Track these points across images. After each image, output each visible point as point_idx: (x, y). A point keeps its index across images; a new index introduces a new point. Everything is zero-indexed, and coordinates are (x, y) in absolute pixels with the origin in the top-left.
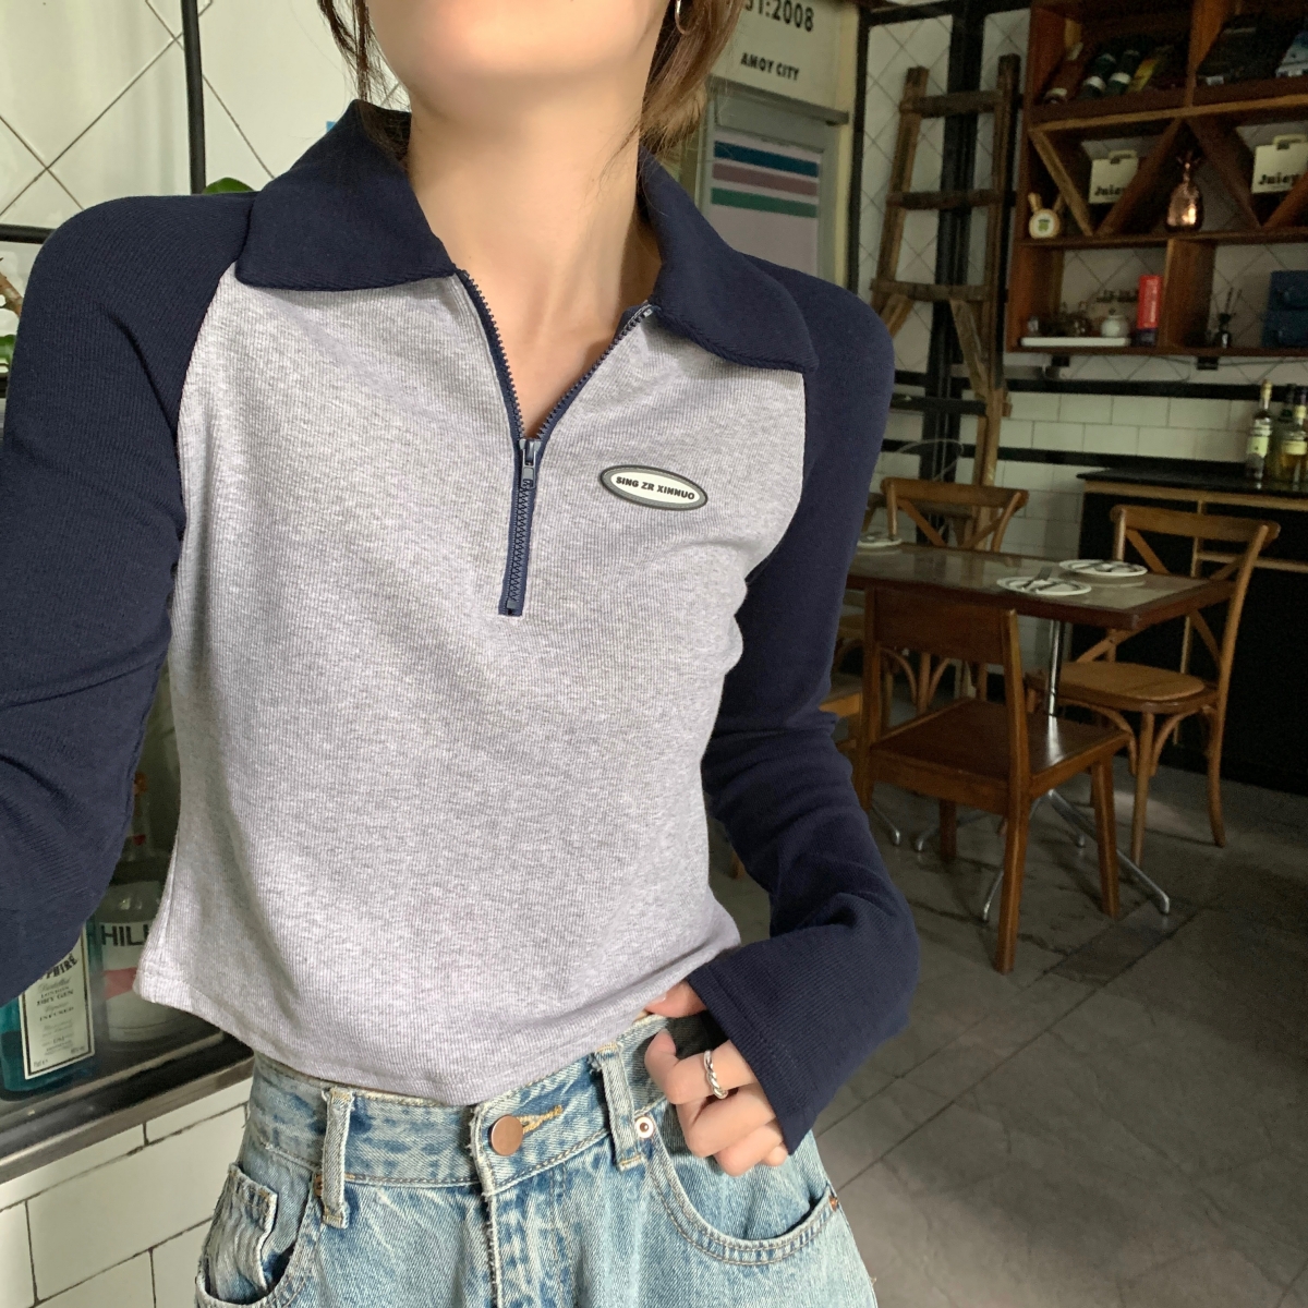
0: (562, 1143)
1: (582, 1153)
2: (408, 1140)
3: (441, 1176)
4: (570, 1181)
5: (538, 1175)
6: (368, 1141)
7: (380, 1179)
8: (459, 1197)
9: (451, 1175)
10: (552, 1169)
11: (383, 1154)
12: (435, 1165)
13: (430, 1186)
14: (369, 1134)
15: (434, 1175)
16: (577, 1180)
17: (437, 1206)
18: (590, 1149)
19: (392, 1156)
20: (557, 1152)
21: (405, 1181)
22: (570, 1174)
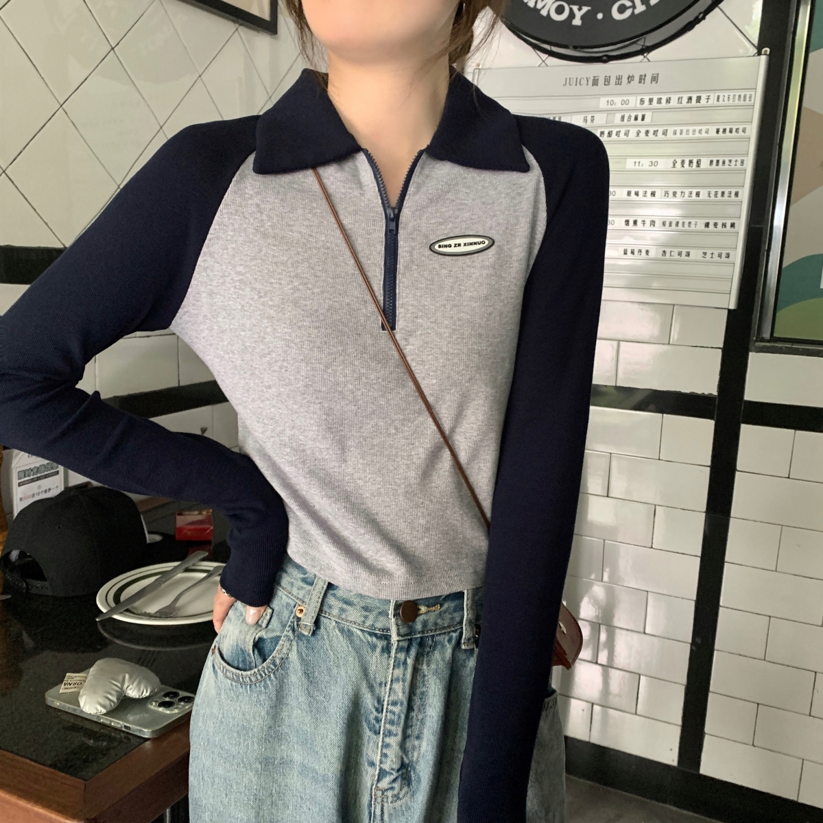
0: (436, 624)
1: (445, 633)
2: (355, 601)
3: (367, 625)
4: (435, 646)
5: (421, 638)
6: (334, 595)
7: (334, 617)
8: (374, 639)
9: (373, 625)
10: (427, 636)
11: (340, 604)
12: (366, 617)
13: (361, 628)
14: (335, 592)
15: (364, 622)
16: (439, 647)
17: (361, 640)
18: (449, 633)
19: (345, 606)
20: (433, 628)
21: (347, 621)
22: (436, 642)
